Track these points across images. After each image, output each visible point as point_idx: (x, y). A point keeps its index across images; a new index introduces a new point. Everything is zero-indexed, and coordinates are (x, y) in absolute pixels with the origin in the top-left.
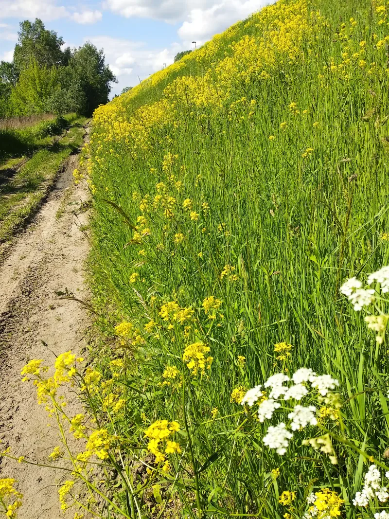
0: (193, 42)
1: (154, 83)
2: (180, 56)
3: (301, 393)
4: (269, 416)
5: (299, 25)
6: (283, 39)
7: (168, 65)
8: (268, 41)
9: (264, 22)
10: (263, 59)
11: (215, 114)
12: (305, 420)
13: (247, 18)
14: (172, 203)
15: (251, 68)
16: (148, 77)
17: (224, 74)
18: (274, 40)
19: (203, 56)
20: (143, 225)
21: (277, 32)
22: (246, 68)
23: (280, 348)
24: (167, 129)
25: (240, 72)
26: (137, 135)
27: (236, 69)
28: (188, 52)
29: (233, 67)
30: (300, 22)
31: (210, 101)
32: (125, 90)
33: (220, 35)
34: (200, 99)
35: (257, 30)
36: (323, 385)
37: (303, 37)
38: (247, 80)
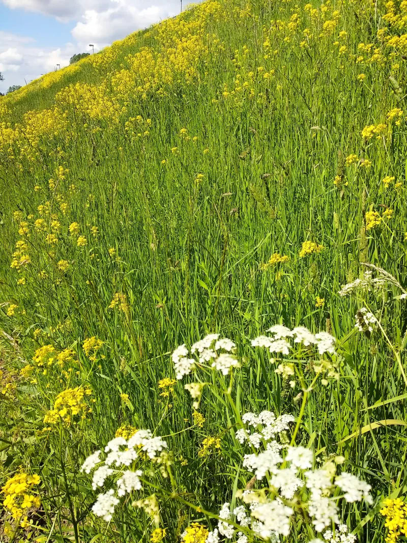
0: (91, 45)
1: (45, 84)
2: (76, 58)
3: (131, 458)
4: (101, 484)
5: (196, 45)
6: (180, 58)
7: (62, 67)
8: (165, 59)
9: (163, 35)
10: (160, 76)
11: (111, 129)
12: (130, 486)
13: (148, 27)
14: (56, 228)
15: (148, 84)
16: (39, 77)
17: (121, 87)
18: (172, 57)
19: (100, 61)
20: (23, 251)
21: (174, 50)
22: (143, 83)
23: (164, 385)
24: (57, 141)
25: (136, 86)
26: (23, 145)
27: (133, 83)
28: (85, 55)
29: (129, 81)
30: (196, 43)
31: (105, 115)
32: (12, 89)
33: (119, 41)
34: (94, 111)
35: (157, 42)
36: (152, 448)
37: (199, 57)
38: (144, 96)
